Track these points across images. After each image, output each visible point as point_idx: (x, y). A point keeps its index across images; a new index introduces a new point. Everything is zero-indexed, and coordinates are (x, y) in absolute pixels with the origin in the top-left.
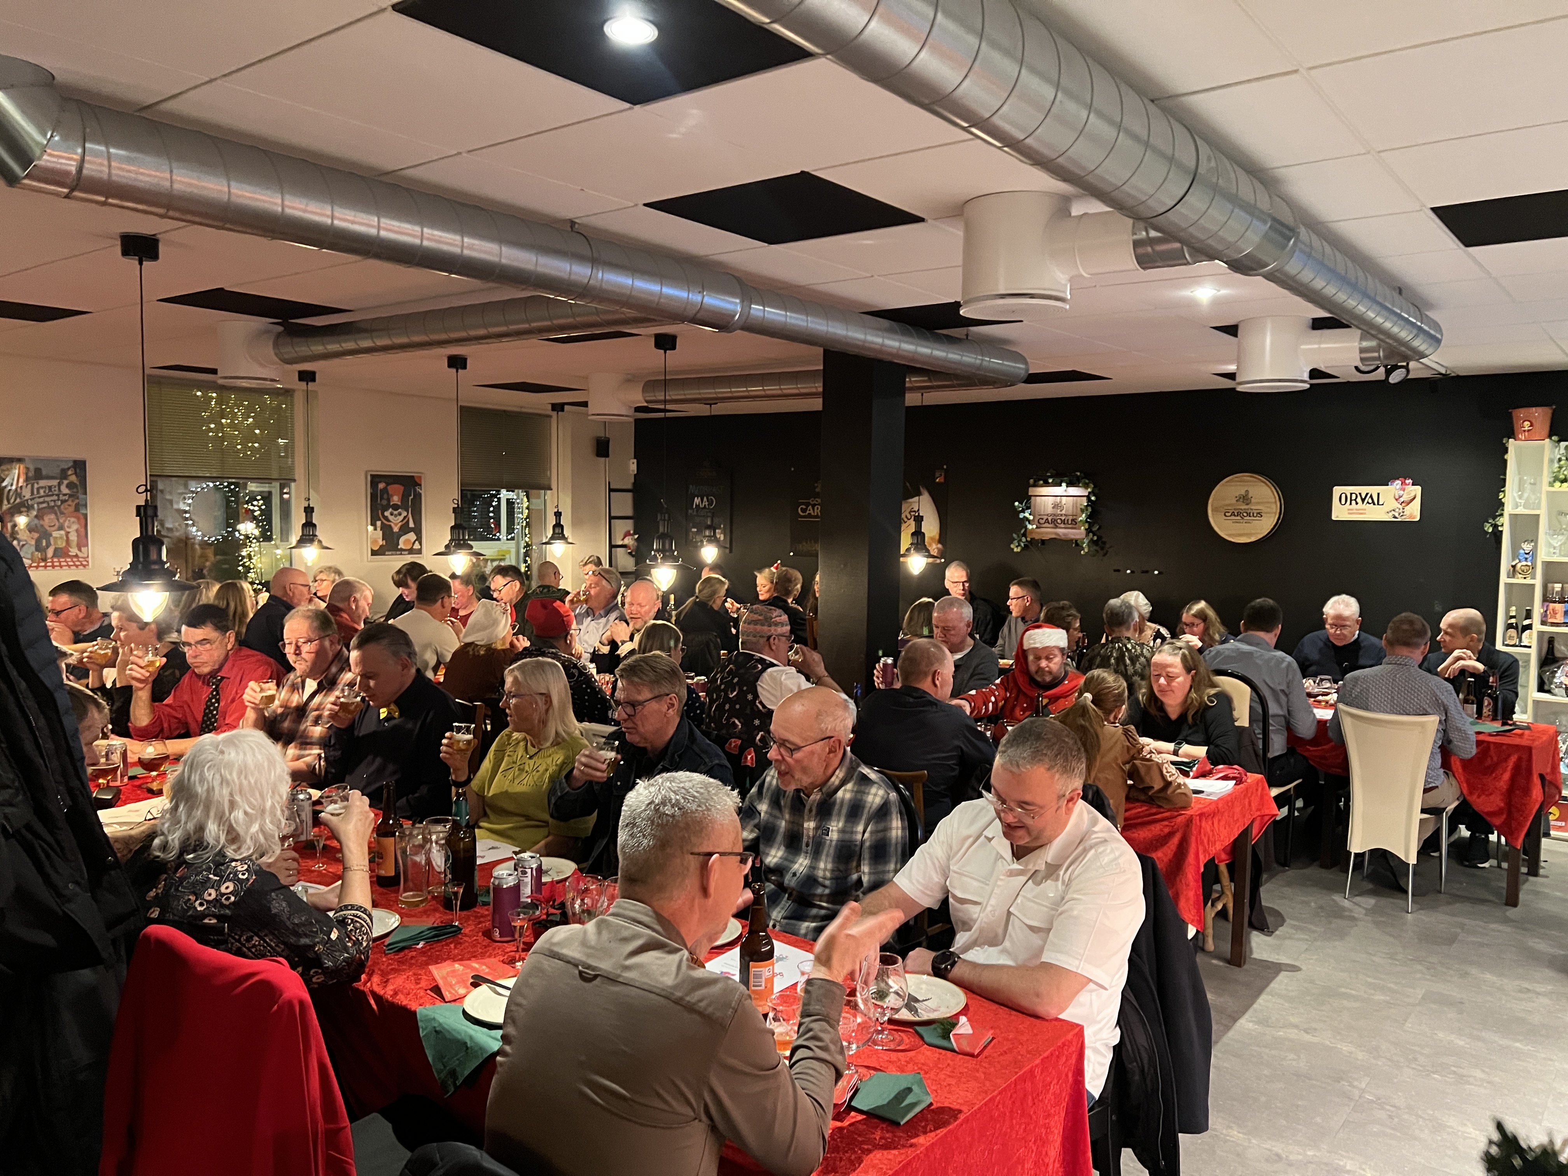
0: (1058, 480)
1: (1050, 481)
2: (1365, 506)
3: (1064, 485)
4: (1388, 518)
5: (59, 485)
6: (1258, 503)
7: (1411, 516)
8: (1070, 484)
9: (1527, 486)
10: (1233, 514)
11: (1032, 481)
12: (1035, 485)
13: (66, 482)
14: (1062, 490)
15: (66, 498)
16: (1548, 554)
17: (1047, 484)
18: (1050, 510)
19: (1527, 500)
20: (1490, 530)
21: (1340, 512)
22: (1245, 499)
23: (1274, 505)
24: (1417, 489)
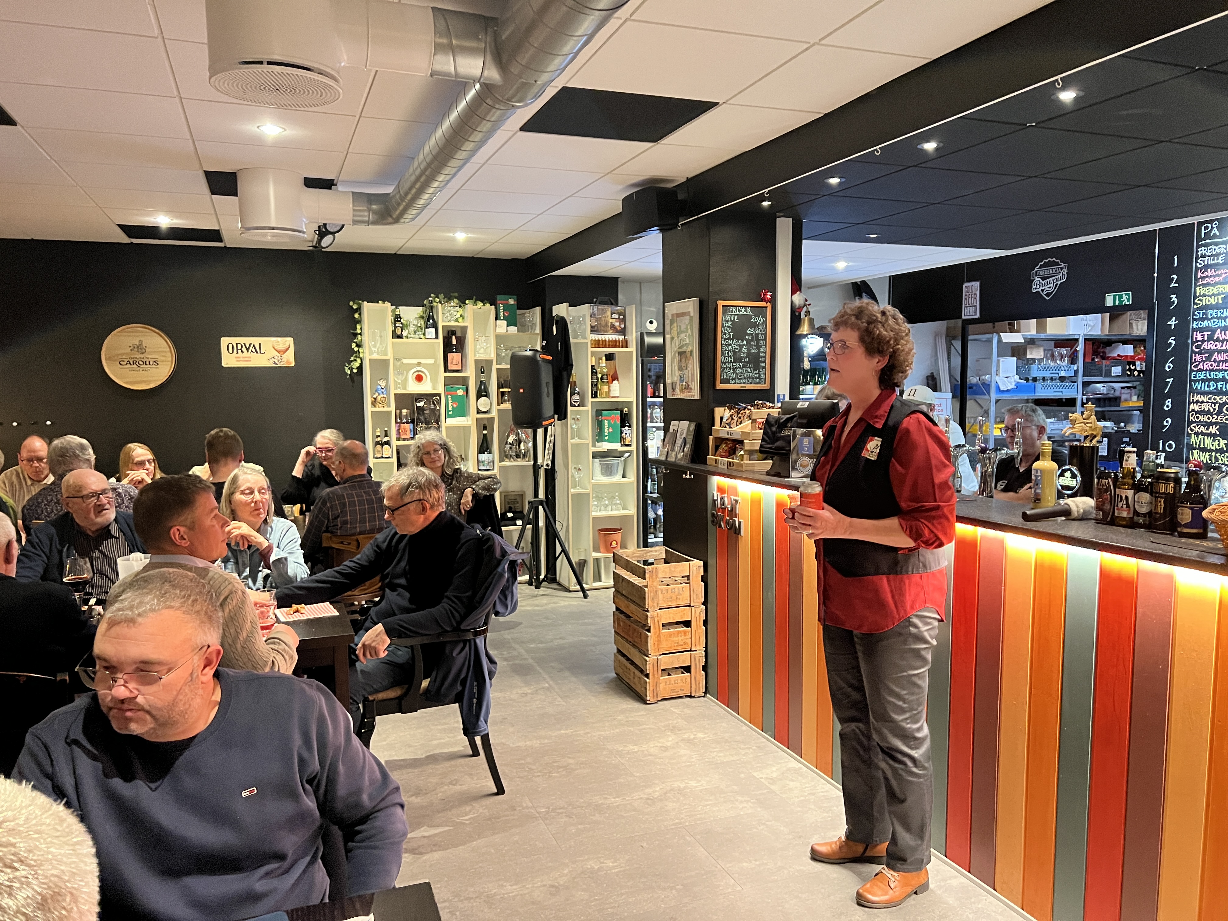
2: (250, 354)
4: (269, 364)
6: (153, 353)
7: (288, 362)
9: (378, 337)
10: (129, 363)
16: (396, 389)
19: (379, 348)
20: (349, 372)
21: (229, 360)
22: (140, 348)
23: (169, 354)
24: (290, 341)
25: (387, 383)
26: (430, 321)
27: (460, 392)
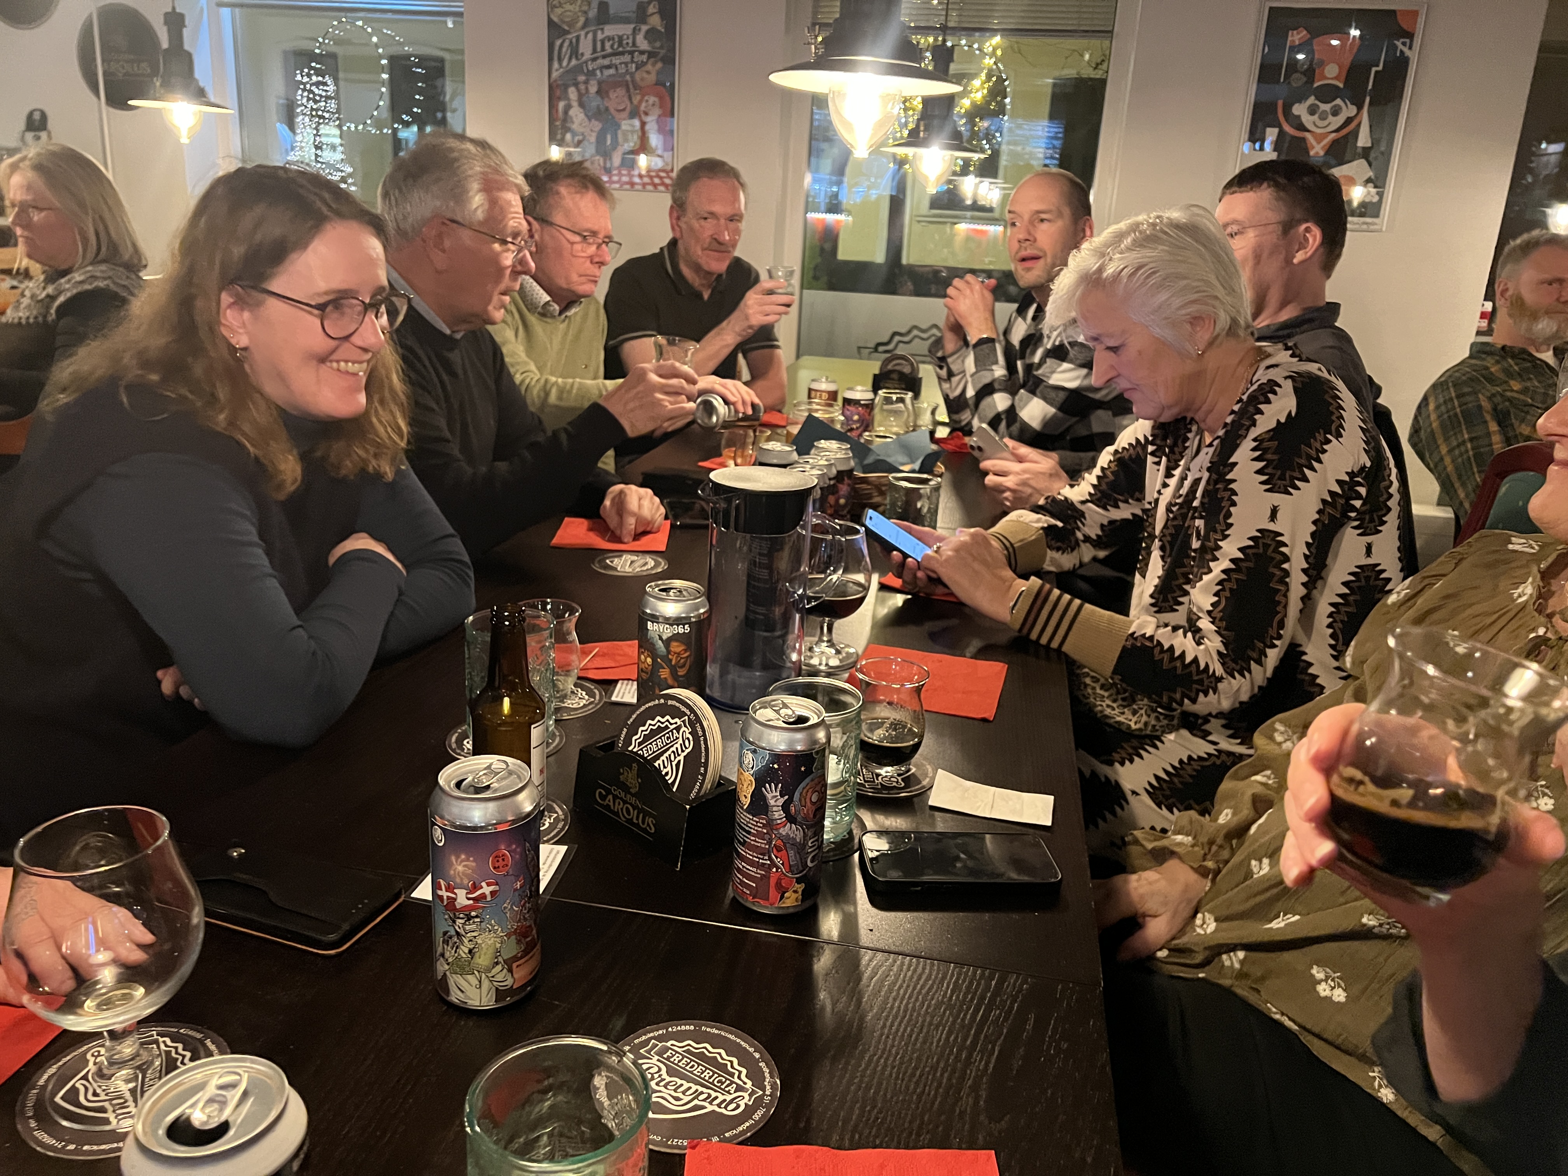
5: (635, 32)
13: (644, 28)
15: (644, 58)
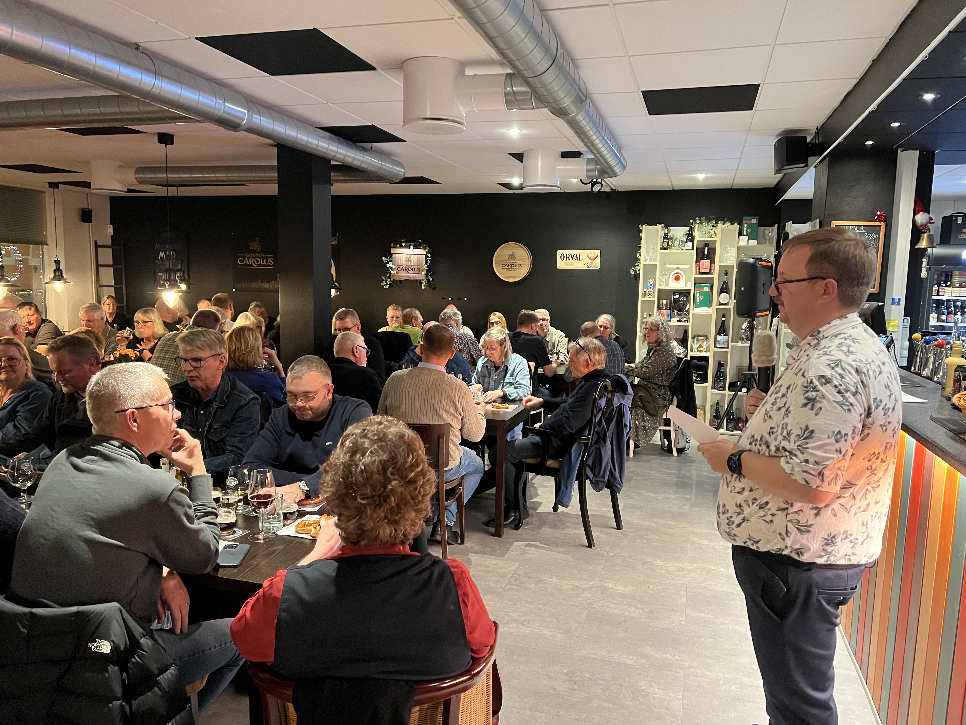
0: (408, 244)
1: (404, 244)
2: (574, 261)
3: (412, 247)
4: (584, 267)
6: (520, 259)
7: (596, 266)
8: (415, 247)
9: (651, 250)
10: (506, 265)
11: (392, 245)
12: (394, 247)
14: (411, 250)
16: (660, 285)
17: (401, 246)
18: (404, 263)
19: (651, 257)
20: (633, 273)
21: (561, 264)
22: (513, 257)
23: (528, 261)
24: (598, 252)
25: (655, 281)
26: (690, 237)
27: (706, 289)
